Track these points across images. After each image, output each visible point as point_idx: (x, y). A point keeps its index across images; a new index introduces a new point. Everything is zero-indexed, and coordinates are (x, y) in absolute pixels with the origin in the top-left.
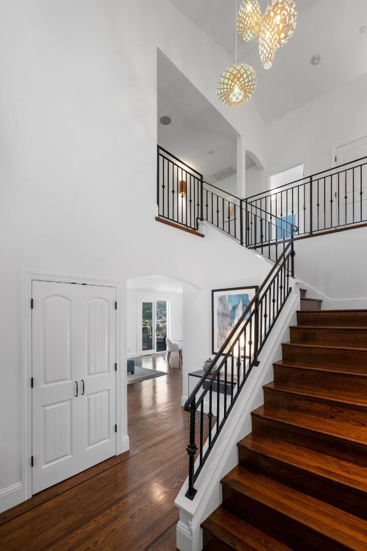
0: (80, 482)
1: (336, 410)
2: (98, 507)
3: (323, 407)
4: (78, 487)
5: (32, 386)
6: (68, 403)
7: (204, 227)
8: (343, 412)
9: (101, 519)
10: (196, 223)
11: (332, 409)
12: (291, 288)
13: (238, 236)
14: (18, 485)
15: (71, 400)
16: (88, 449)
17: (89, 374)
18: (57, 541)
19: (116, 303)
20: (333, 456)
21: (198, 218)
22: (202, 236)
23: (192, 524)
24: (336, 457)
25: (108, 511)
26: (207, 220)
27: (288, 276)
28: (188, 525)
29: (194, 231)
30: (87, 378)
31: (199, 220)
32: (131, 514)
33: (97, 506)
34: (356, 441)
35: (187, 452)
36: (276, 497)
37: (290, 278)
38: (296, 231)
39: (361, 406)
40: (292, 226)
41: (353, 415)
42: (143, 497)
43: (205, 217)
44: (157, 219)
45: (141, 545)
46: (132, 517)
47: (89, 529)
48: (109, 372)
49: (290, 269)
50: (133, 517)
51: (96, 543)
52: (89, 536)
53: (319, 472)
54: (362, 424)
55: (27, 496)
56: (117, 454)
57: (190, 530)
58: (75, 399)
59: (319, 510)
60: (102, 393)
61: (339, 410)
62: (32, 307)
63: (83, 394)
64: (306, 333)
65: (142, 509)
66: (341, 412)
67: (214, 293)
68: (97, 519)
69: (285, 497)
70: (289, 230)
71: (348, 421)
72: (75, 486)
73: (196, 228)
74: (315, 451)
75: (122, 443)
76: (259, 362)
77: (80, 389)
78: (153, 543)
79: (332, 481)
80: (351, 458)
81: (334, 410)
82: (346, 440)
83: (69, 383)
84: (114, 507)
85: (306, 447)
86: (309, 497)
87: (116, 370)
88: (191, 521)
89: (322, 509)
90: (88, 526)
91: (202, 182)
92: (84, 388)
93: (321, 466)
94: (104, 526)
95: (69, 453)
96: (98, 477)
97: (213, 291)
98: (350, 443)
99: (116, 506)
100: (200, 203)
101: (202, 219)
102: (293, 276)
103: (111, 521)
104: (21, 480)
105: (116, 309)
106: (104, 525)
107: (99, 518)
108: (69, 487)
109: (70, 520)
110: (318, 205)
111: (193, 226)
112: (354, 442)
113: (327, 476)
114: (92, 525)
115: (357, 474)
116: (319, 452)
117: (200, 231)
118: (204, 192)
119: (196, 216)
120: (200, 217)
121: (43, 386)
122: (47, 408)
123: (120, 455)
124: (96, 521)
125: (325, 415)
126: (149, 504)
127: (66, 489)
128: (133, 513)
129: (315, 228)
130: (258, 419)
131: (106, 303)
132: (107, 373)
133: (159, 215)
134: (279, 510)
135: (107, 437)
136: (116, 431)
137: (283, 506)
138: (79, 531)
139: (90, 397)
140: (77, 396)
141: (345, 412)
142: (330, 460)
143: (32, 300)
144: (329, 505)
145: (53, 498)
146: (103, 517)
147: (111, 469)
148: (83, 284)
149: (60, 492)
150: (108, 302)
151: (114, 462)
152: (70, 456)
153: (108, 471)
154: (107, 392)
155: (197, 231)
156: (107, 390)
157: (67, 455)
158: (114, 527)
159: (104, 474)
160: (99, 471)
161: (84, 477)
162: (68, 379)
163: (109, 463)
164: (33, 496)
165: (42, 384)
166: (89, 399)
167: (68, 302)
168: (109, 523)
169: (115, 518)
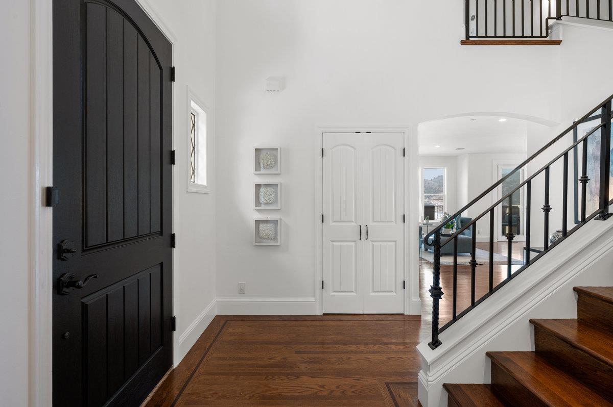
2: (365, 340)
5: (323, 222)
6: (353, 244)
7: (561, 28)
9: (362, 348)
10: (544, 28)
14: (312, 299)
15: (354, 241)
16: (372, 294)
17: (374, 221)
19: (404, 149)
21: (549, 18)
22: (558, 42)
23: (430, 375)
25: (371, 346)
26: (568, 15)
28: (427, 375)
30: (371, 224)
31: (552, 22)
42: (410, 351)
43: (563, 12)
45: (385, 379)
46: (389, 358)
47: (349, 348)
48: (396, 222)
50: (391, 359)
51: (349, 358)
52: (347, 352)
55: (319, 312)
56: (406, 313)
57: (428, 381)
58: (359, 241)
60: (389, 244)
62: (323, 156)
63: (367, 239)
65: (402, 358)
67: (579, 126)
68: (359, 346)
73: (544, 35)
77: (363, 233)
78: (396, 383)
83: (353, 226)
84: (377, 345)
87: (404, 222)
88: (430, 372)
90: (349, 346)
92: (367, 233)
94: (362, 352)
95: (353, 290)
99: (380, 345)
101: (558, 18)
103: (370, 352)
104: (314, 297)
105: (404, 156)
107: (361, 346)
109: (340, 337)
111: (537, 33)
114: (353, 348)
117: (552, 37)
119: (545, 18)
121: (332, 224)
122: (335, 244)
123: (410, 315)
124: (357, 346)
128: (392, 357)
131: (393, 150)
132: (394, 224)
133: (468, 36)
135: (393, 290)
136: (404, 288)
138: (341, 346)
139: (375, 244)
140: (360, 239)
143: (323, 149)
146: (365, 347)
147: (392, 322)
148: (367, 132)
149: (342, 319)
150: (395, 149)
151: (401, 318)
152: (354, 294)
153: (388, 322)
154: (393, 244)
155: (547, 39)
156: (394, 241)
157: (352, 292)
158: (369, 357)
159: (383, 322)
160: (381, 319)
161: (366, 318)
162: (352, 221)
163: (395, 317)
164: (324, 314)
165: (331, 221)
166: (373, 245)
167: (353, 150)
168: (367, 353)
169: (374, 352)
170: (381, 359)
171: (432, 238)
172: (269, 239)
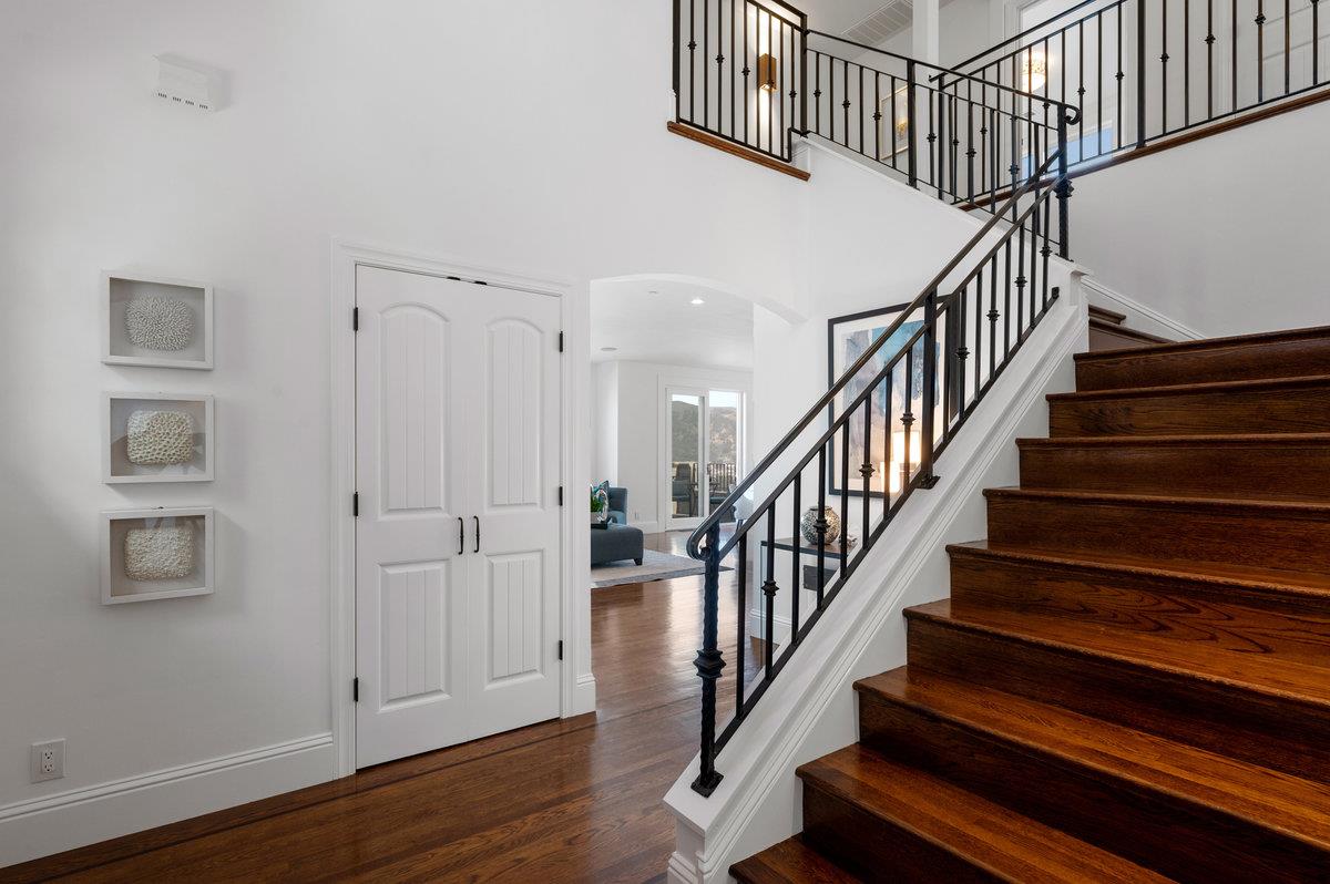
0: (466, 758)
1: (1173, 606)
2: (495, 812)
3: (1130, 598)
4: (458, 767)
5: (356, 514)
6: (440, 567)
7: (809, 154)
8: (1198, 611)
9: (497, 836)
10: (786, 144)
11: (1160, 603)
12: (1056, 291)
13: (903, 162)
14: (322, 738)
15: (446, 560)
16: (489, 687)
17: (493, 505)
18: (389, 860)
19: (561, 335)
20: (1148, 731)
21: (792, 129)
22: (804, 176)
23: (704, 858)
24: (1162, 735)
25: (517, 823)
26: (817, 133)
27: (1046, 253)
28: (695, 860)
29: (783, 163)
30: (486, 514)
31: (796, 138)
32: (570, 837)
33: (493, 809)
34: (1227, 681)
35: (697, 670)
36: (952, 821)
37: (1054, 260)
38: (1073, 123)
39: (1257, 589)
40: (1062, 107)
41: (1230, 618)
43: (811, 126)
44: (672, 127)
46: (570, 842)
47: (464, 849)
48: (543, 506)
49: (1054, 234)
50: (573, 842)
51: (475, 878)
52: (461, 864)
53: (1090, 759)
54: (1261, 646)
55: (345, 769)
56: (564, 717)
57: (699, 874)
58: (456, 559)
59: (1083, 865)
60: (526, 557)
61: (1180, 604)
62: (356, 328)
63: (476, 551)
64: (1100, 411)
65: (598, 831)
66: (1190, 610)
67: (836, 326)
68: (487, 833)
69: (980, 823)
70: (1053, 121)
71: (1213, 638)
72: (452, 766)
73: (786, 157)
74: (1094, 715)
75: (577, 692)
76: (937, 478)
77: (468, 536)
79: (1131, 784)
80: (1208, 737)
81: (1165, 605)
82: (1193, 679)
83: (443, 520)
84: (531, 817)
85: (1066, 707)
86: (1057, 833)
87: (561, 504)
88: (703, 851)
89: (1096, 864)
90: (463, 844)
91: (804, 32)
92: (478, 536)
93: (1100, 747)
94: (501, 849)
95: (442, 687)
96: (508, 754)
97: (832, 322)
98: (1206, 687)
99: (537, 815)
100: (798, 89)
101: (804, 133)
102: (1064, 254)
103: (520, 841)
104: (331, 728)
105: (561, 350)
106: (501, 847)
107: (493, 832)
108: (440, 765)
109: (427, 827)
110: (1165, 58)
111: (776, 151)
112: (1220, 685)
113: (1115, 771)
114: (473, 844)
115: (1225, 778)
116: (1107, 719)
117: (797, 164)
118: (811, 57)
119: (787, 125)
120: (798, 126)
121: (382, 518)
122: (391, 571)
123: (571, 719)
124: (482, 837)
125: (1137, 622)
126: (618, 824)
127: (430, 768)
128: (575, 834)
129: (1153, 128)
130: (925, 629)
131: (536, 333)
132: (539, 509)
133: (679, 120)
134: (954, 849)
135: (537, 667)
136: (561, 658)
137: (966, 841)
138: (441, 851)
139: (495, 561)
140: (461, 553)
141: (1204, 611)
142: (1140, 739)
143: (356, 310)
144: (1121, 859)
145: (398, 781)
146: (503, 832)
147: (543, 743)
148: (477, 282)
149: (416, 772)
150: (542, 332)
151: (554, 730)
152: (444, 696)
153: (535, 747)
154: (538, 555)
155: (789, 164)
156: (539, 551)
157: (438, 691)
158: (523, 855)
159: (524, 750)
160: (514, 745)
161: (477, 751)
162: (440, 508)
163: (541, 730)
164: (359, 772)
165: (380, 512)
166: (492, 566)
167: (442, 322)
168: (513, 845)
169: (530, 838)
170: (553, 848)
171: (703, 543)
172: (169, 577)
